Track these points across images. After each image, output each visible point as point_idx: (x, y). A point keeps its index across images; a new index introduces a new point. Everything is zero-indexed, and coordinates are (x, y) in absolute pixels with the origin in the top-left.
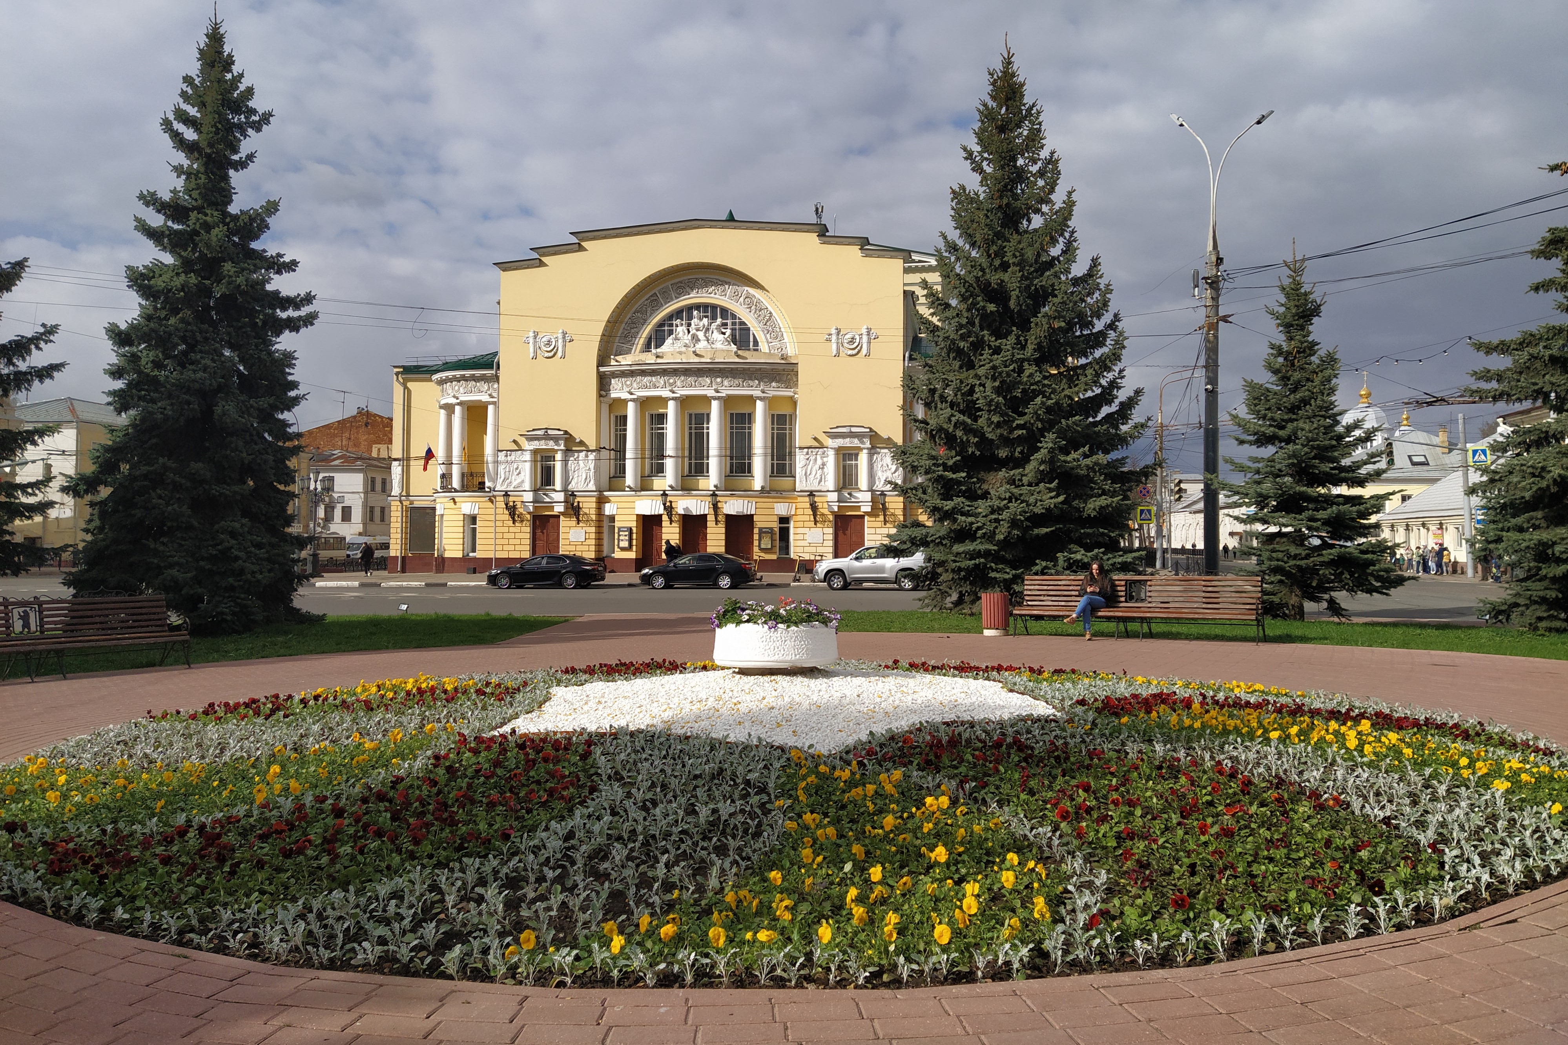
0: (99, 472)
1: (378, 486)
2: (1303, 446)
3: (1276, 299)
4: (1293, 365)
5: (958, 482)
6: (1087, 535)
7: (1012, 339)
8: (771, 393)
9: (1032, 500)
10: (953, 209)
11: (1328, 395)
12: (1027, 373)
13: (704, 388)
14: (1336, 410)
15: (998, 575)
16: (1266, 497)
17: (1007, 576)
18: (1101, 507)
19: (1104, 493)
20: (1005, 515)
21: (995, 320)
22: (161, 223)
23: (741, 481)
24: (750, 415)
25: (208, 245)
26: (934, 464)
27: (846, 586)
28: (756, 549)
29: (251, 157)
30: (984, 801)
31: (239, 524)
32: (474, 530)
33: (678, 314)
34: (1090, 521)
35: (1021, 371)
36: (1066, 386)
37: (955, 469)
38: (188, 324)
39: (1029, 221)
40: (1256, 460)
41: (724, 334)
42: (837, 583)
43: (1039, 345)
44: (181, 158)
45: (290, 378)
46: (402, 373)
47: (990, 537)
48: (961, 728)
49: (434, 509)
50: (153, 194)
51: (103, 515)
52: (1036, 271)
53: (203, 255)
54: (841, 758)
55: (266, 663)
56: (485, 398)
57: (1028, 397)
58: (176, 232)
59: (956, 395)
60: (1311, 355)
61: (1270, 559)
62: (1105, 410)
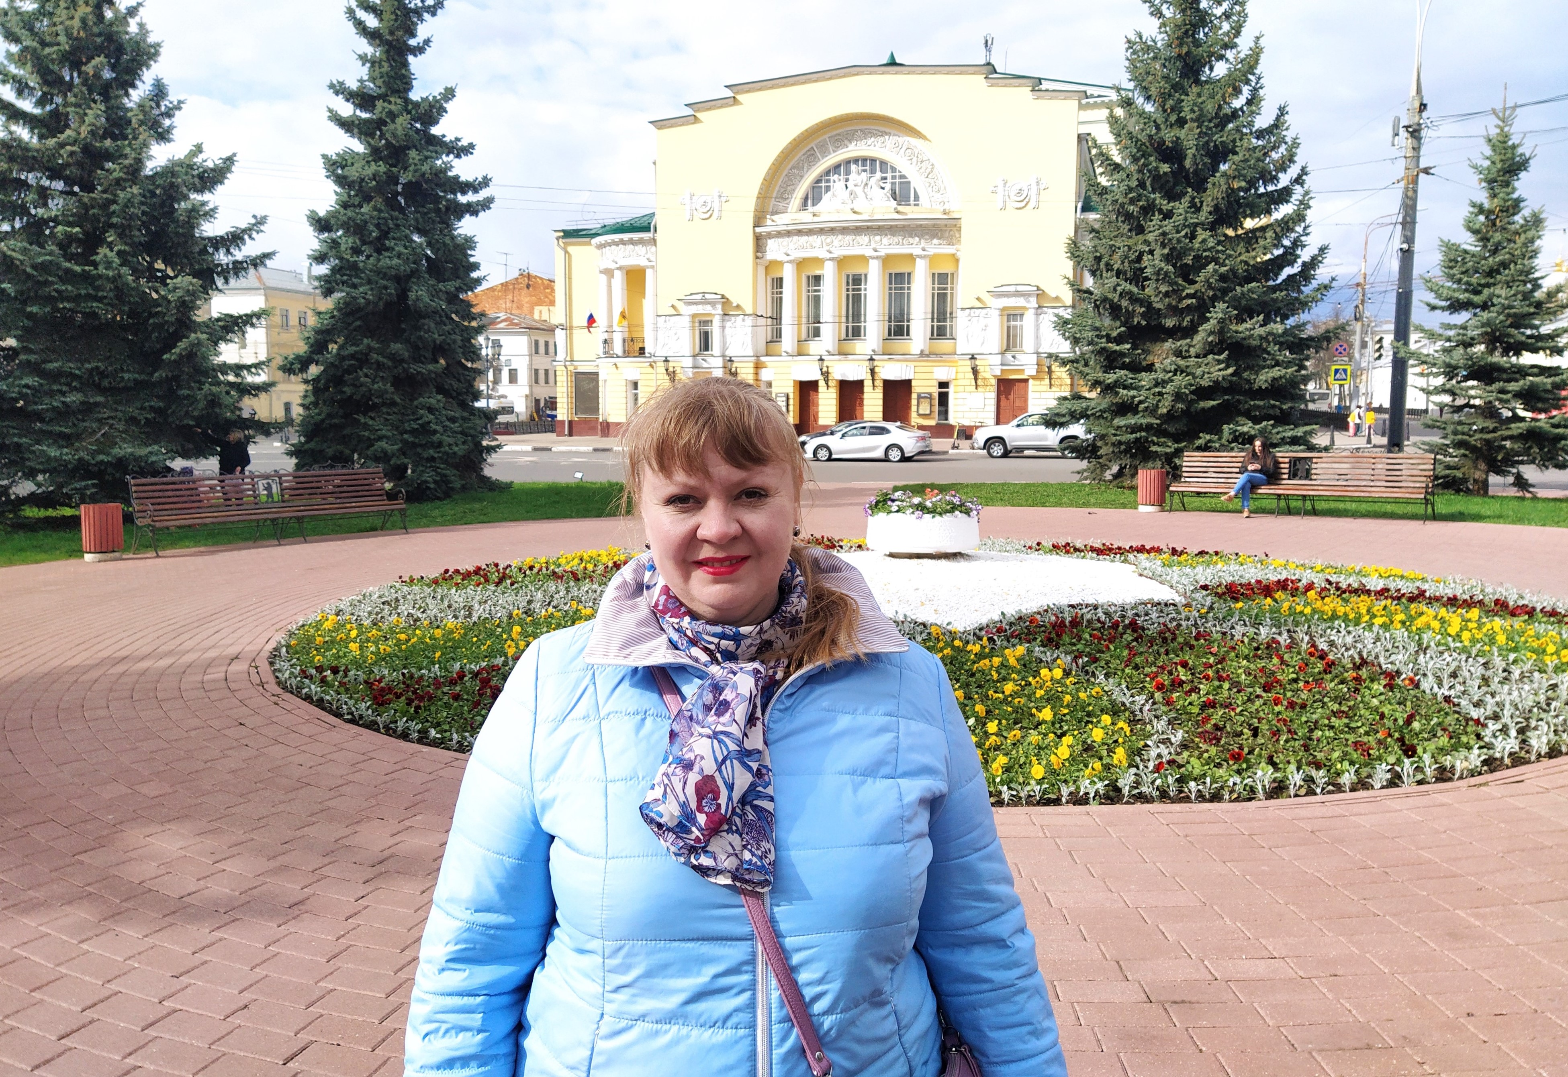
0: (311, 352)
1: (542, 349)
2: (1499, 314)
3: (1481, 154)
4: (1494, 224)
5: (1122, 354)
6: (1258, 407)
7: (1185, 201)
8: (932, 251)
9: (1199, 372)
10: (1127, 59)
11: (1531, 257)
12: (1199, 239)
13: (862, 246)
14: (1537, 275)
15: (1159, 449)
16: (1456, 367)
17: (1168, 450)
18: (1274, 379)
19: (1277, 364)
20: (1169, 388)
21: (1168, 181)
22: (351, 113)
23: (899, 344)
24: (909, 274)
25: (394, 135)
26: (1097, 336)
27: (1006, 454)
28: (914, 415)
29: (427, 42)
30: (1093, 674)
31: (435, 400)
32: (636, 395)
33: (836, 168)
34: (1261, 393)
35: (1193, 237)
36: (1244, 250)
37: (1119, 340)
38: (380, 211)
39: (1211, 69)
40: (1449, 327)
41: (883, 188)
42: (997, 450)
43: (1216, 208)
44: (365, 47)
45: (472, 260)
46: (563, 237)
47: (1152, 411)
48: (1085, 611)
49: (597, 374)
50: (341, 84)
51: (316, 391)
52: (1216, 126)
53: (389, 144)
54: (975, 634)
55: (469, 529)
56: (643, 262)
57: (1200, 263)
58: (366, 121)
59: (1123, 263)
60: (1514, 214)
61: (1455, 433)
62: (1287, 271)
